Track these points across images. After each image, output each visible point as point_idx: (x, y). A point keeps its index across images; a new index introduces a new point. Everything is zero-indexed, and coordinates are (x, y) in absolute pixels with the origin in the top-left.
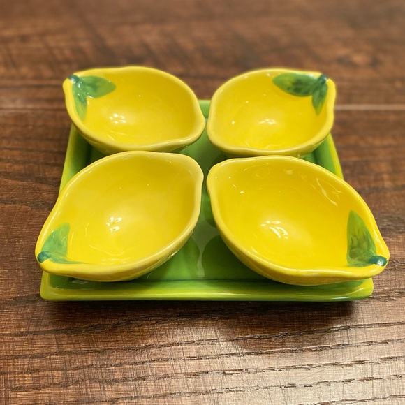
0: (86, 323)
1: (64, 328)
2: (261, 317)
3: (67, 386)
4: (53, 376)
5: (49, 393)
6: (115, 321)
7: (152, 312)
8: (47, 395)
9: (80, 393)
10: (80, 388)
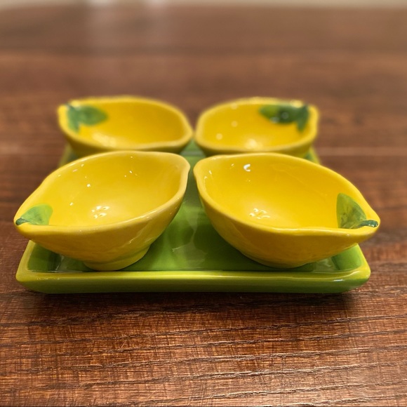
0: (63, 316)
1: (39, 320)
2: (253, 310)
3: (36, 373)
4: (21, 363)
5: (15, 379)
6: (95, 315)
7: (136, 307)
8: (12, 381)
9: (51, 379)
10: (50, 374)
